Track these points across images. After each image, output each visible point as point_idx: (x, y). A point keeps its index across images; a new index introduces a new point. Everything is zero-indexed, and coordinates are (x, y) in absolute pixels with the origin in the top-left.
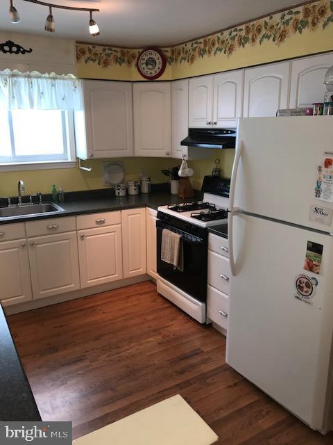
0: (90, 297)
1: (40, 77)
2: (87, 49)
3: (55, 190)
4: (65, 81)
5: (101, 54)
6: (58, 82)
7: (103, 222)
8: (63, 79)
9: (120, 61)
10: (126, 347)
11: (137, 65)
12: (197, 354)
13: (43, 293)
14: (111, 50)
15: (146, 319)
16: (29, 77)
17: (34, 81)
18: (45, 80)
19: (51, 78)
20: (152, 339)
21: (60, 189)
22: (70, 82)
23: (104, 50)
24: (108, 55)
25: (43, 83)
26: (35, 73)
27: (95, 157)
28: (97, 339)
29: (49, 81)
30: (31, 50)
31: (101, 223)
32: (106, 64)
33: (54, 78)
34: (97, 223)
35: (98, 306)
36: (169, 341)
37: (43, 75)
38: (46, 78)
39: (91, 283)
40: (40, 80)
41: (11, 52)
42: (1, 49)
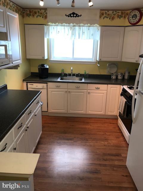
0: (90, 118)
1: (84, 26)
2: (105, 13)
4: (94, 27)
5: (111, 14)
6: (91, 28)
7: (99, 88)
9: (119, 17)
10: (90, 141)
11: (128, 18)
12: (118, 156)
13: (71, 111)
14: (116, 12)
15: (105, 134)
16: (80, 26)
17: (81, 28)
19: (88, 26)
20: (103, 142)
22: (96, 28)
23: (113, 12)
24: (115, 14)
25: (85, 29)
26: (82, 24)
27: (102, 60)
28: (82, 134)
29: (87, 27)
30: (81, 15)
31: (98, 88)
32: (113, 18)
33: (90, 26)
34: (96, 88)
35: (91, 122)
36: (109, 146)
37: (85, 25)
38: (86, 26)
39: (90, 112)
40: (84, 27)
41: (73, 16)
42: (70, 16)
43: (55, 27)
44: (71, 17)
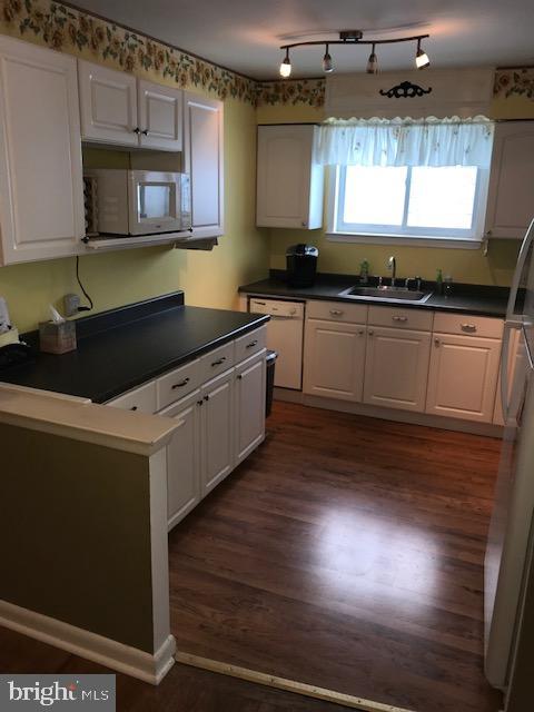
1: (440, 123)
2: (511, 76)
3: (440, 277)
4: (474, 127)
6: (464, 129)
7: (473, 330)
8: (472, 123)
16: (425, 124)
17: (431, 129)
18: (445, 128)
19: (453, 124)
21: (447, 277)
22: (480, 127)
25: (442, 131)
26: (431, 119)
29: (451, 128)
30: (430, 89)
31: (469, 330)
33: (459, 124)
34: (463, 328)
35: (434, 442)
37: (444, 120)
38: (447, 124)
40: (438, 127)
41: (405, 95)
42: (393, 93)
43: (348, 129)
44: (398, 96)
